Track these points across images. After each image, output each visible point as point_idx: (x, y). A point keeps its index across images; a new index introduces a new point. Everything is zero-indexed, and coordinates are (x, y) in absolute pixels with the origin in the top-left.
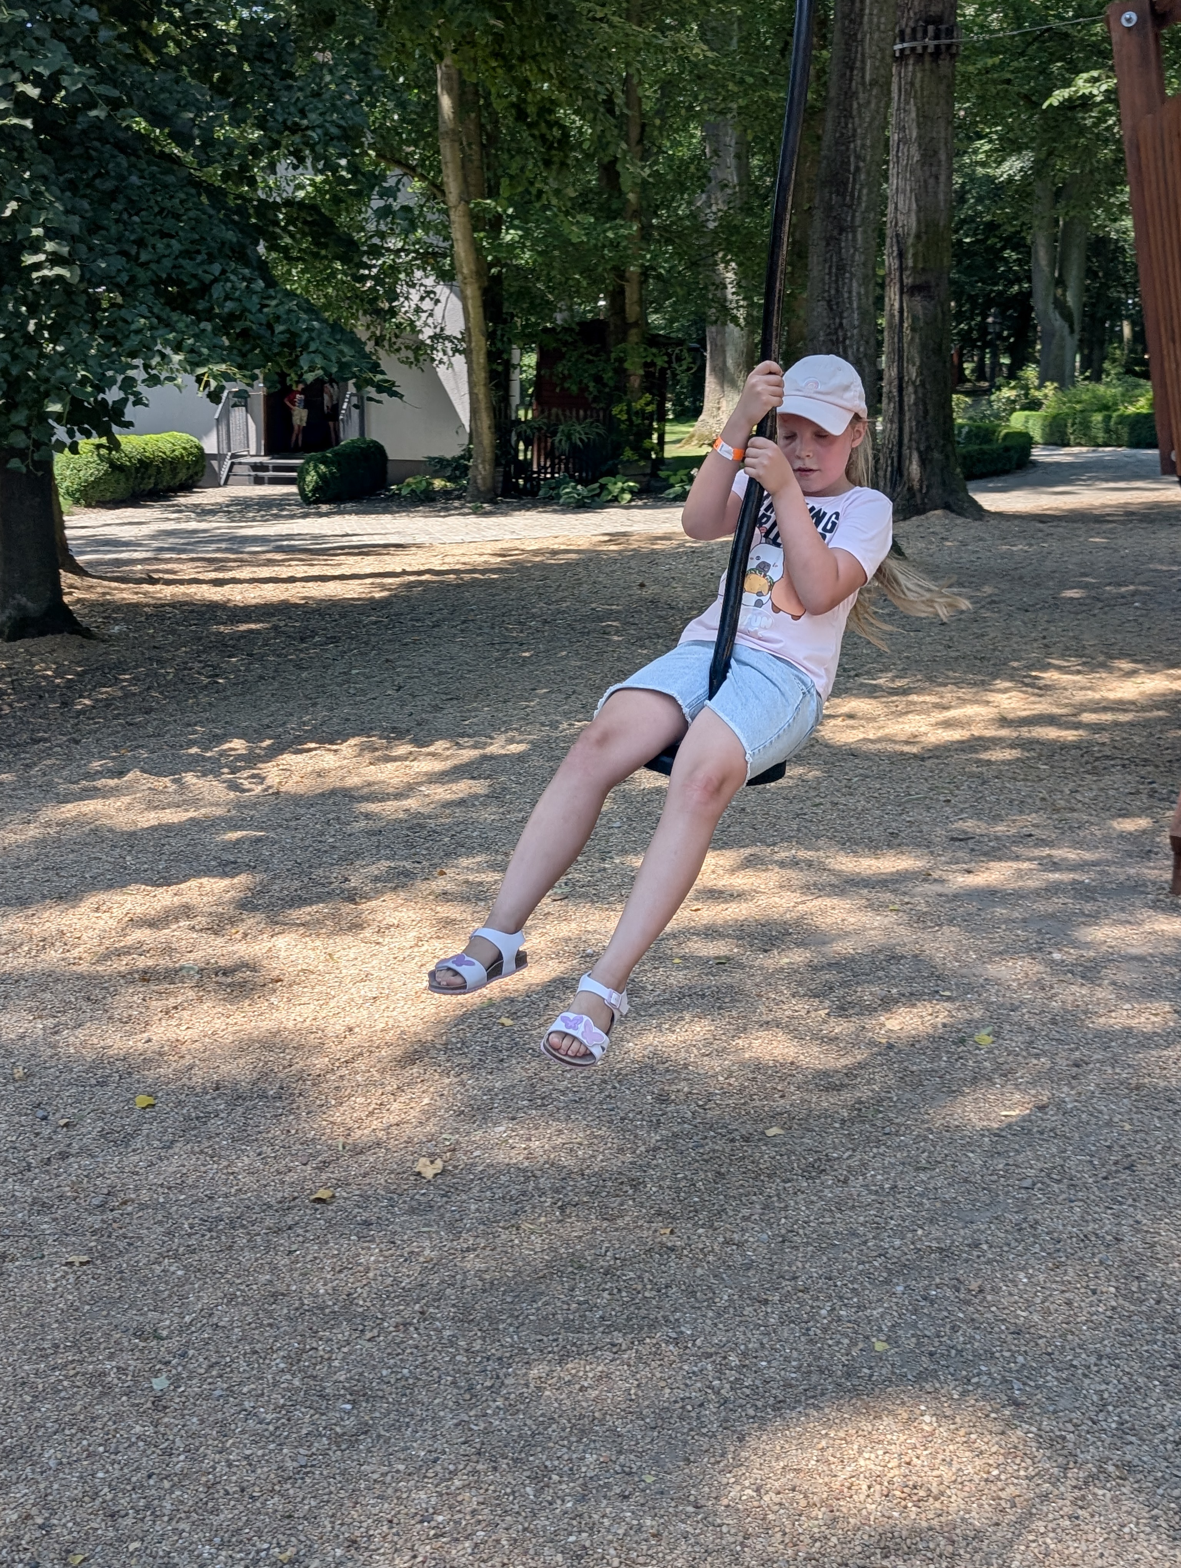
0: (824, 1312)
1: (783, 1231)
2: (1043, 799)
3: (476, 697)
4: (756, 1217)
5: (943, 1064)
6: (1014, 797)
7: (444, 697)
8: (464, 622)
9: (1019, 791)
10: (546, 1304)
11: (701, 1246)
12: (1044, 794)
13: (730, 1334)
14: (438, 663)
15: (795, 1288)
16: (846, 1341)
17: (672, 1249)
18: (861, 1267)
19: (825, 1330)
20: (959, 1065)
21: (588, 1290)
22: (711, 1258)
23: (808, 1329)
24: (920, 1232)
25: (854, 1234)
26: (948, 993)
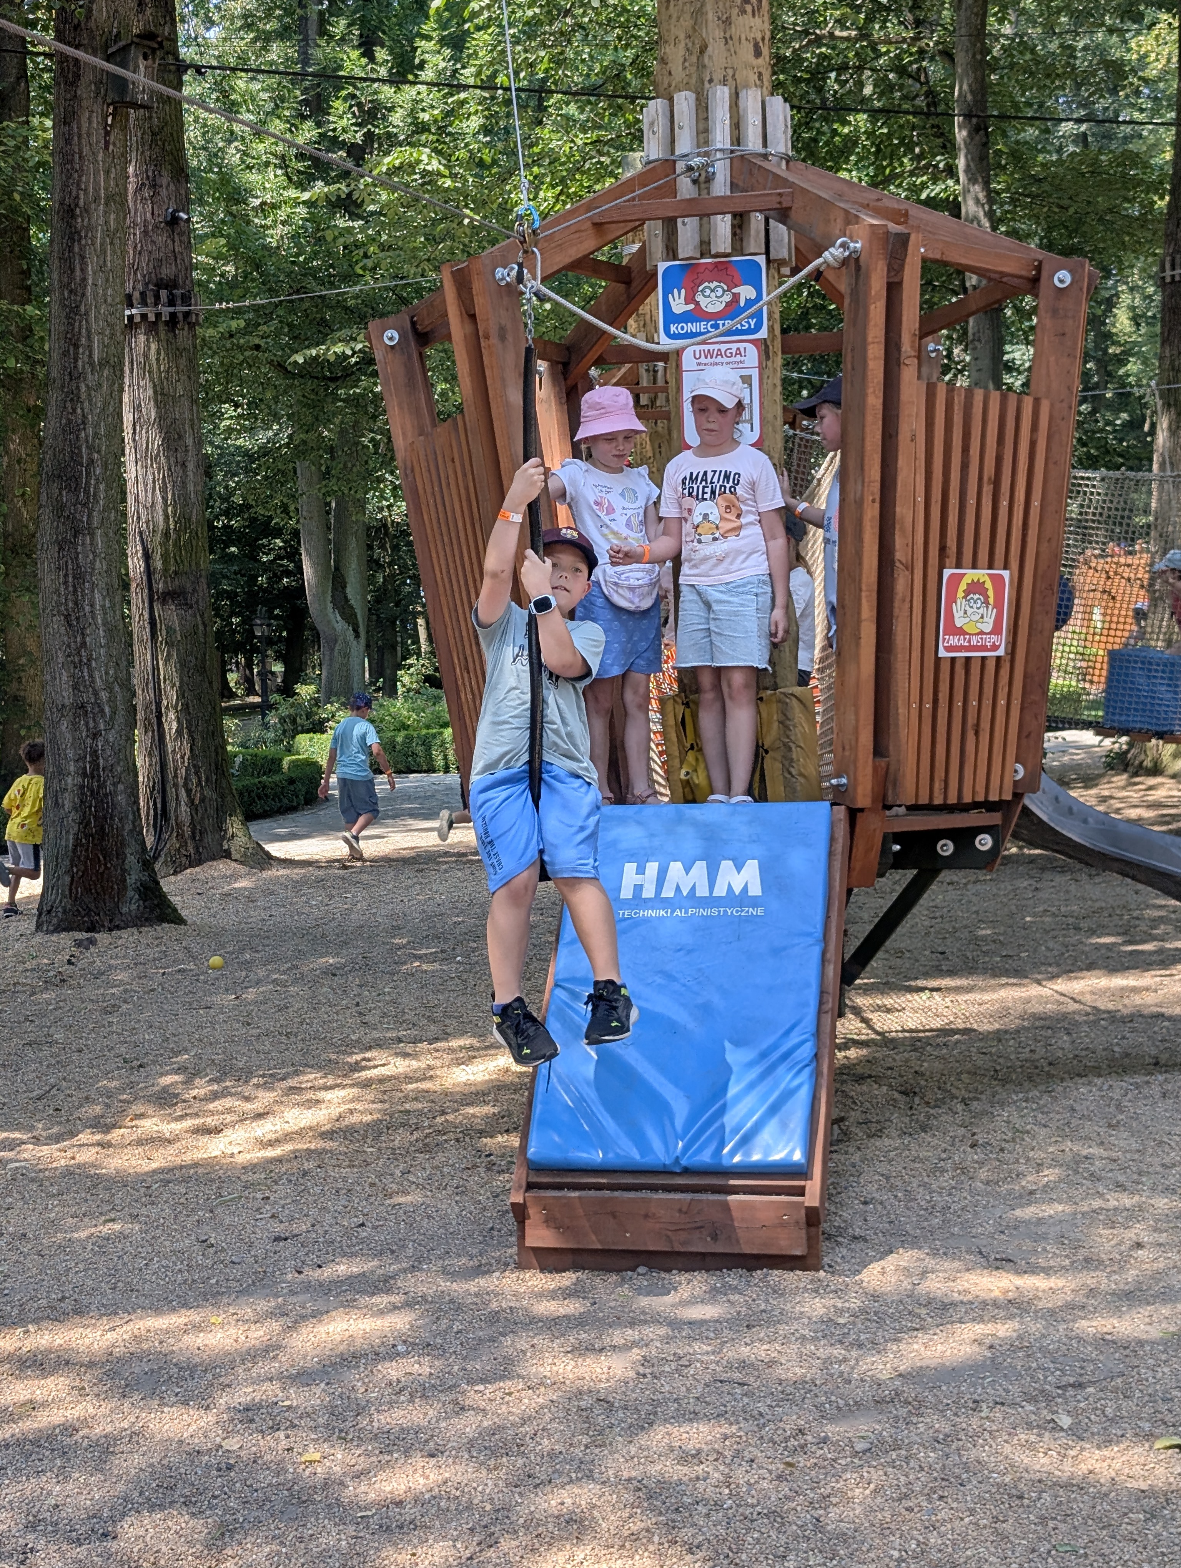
2: (372, 1185)
12: (373, 1179)
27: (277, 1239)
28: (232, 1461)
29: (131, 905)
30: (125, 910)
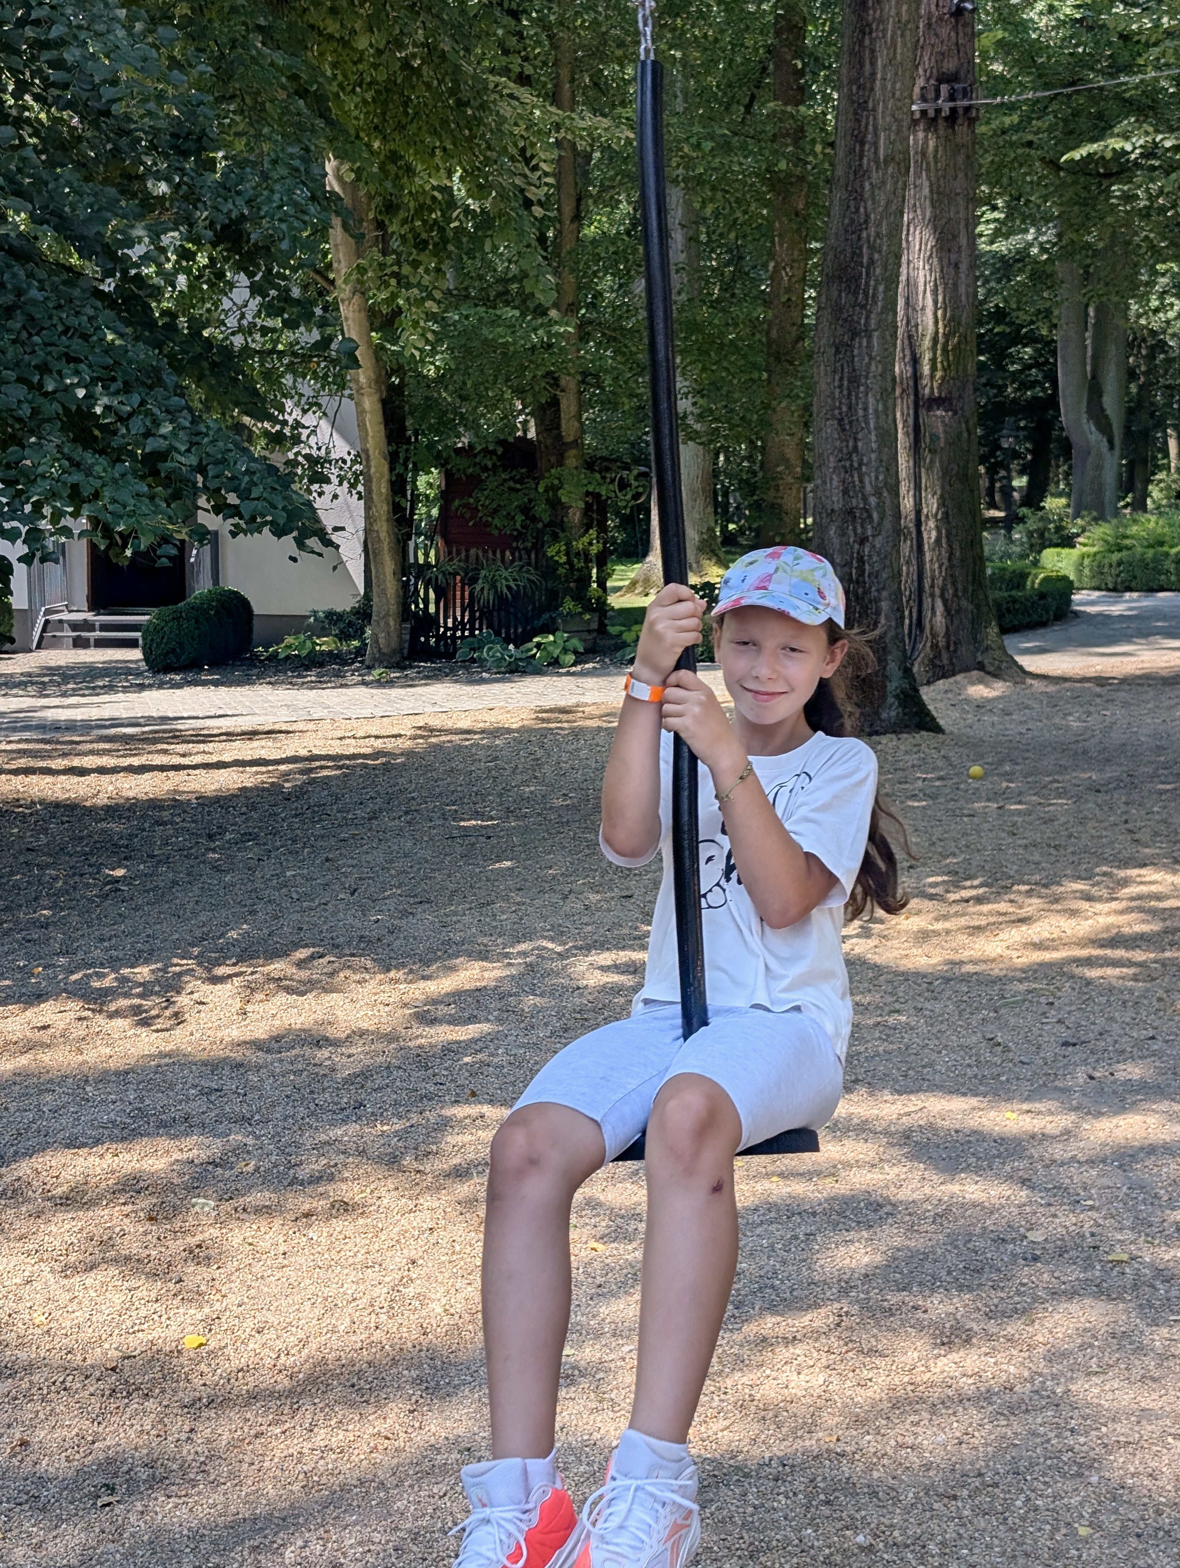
0: (1019, 1503)
1: (958, 1434)
2: (1160, 1000)
3: (451, 900)
4: (926, 1422)
5: (1098, 1274)
6: (1127, 997)
7: (412, 900)
8: (407, 813)
9: (1131, 991)
10: (719, 1509)
11: (873, 1450)
12: (1160, 993)
13: (924, 1526)
14: (391, 861)
15: (983, 1483)
16: (1048, 1527)
17: (843, 1455)
18: (1049, 1462)
19: (1023, 1519)
20: (1115, 1273)
21: (761, 1494)
22: (885, 1461)
23: (1005, 1519)
24: (1104, 1429)
25: (1034, 1434)
26: (1090, 1203)
27: (1066, 1044)
28: (1038, 1253)
29: (891, 712)
30: (884, 715)
